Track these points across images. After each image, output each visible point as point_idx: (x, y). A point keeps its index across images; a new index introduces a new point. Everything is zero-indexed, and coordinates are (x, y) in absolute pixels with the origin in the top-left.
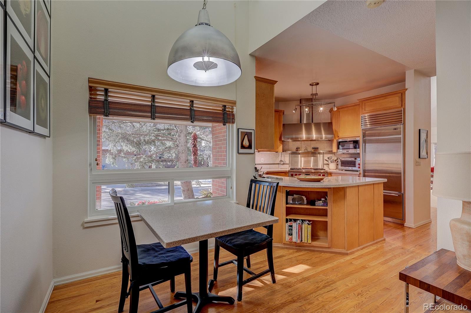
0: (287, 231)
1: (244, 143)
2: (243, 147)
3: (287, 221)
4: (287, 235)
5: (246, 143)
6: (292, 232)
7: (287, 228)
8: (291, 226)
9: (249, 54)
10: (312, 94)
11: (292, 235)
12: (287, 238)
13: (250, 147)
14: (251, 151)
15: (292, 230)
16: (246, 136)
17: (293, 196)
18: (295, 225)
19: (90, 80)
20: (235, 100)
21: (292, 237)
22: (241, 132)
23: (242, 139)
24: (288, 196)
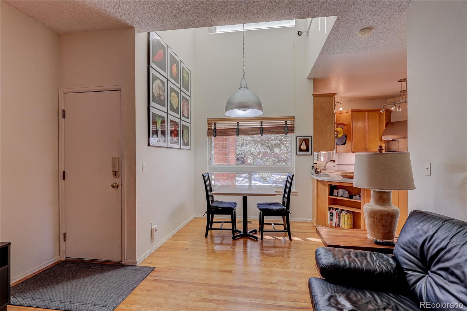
0: (329, 217)
1: (302, 147)
2: (300, 150)
3: (330, 208)
4: (329, 220)
5: (304, 147)
6: (332, 218)
7: (329, 214)
8: (332, 213)
9: (307, 78)
10: (402, 91)
11: (332, 220)
12: (329, 222)
13: (307, 150)
14: (309, 153)
15: (332, 217)
16: (304, 141)
17: (338, 190)
18: (335, 213)
19: (208, 120)
20: (294, 116)
21: (332, 222)
22: (299, 139)
23: (300, 145)
24: (334, 190)
